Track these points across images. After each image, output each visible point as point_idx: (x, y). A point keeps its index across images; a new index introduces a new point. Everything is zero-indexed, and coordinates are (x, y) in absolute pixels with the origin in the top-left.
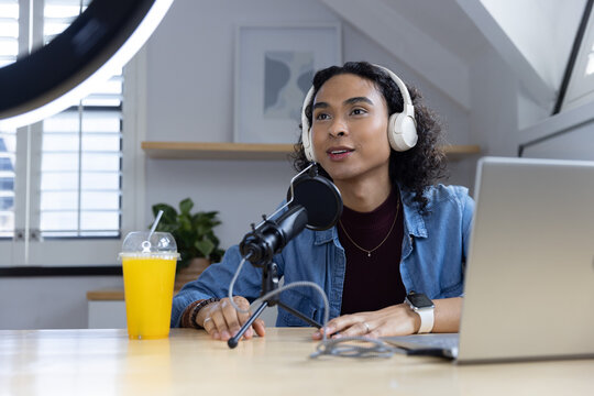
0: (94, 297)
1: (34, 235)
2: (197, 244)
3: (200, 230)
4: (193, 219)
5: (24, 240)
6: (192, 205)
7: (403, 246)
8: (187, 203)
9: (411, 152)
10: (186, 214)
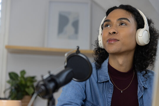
2: (27, 90)
3: (29, 84)
4: (26, 79)
7: (138, 92)
8: (23, 72)
9: (146, 46)
10: (23, 77)
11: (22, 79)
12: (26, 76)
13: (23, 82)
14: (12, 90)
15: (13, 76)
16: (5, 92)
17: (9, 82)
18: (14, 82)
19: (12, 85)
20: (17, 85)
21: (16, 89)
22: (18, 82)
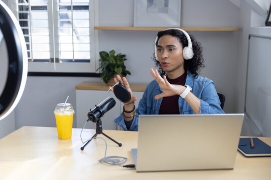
0: (78, 88)
1: (57, 60)
2: (115, 70)
4: (115, 58)
5: (53, 62)
6: (115, 53)
8: (113, 52)
11: (112, 58)
12: (115, 55)
14: (105, 67)
15: (103, 55)
16: (97, 70)
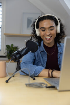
4: (13, 48)
10: (12, 47)
11: (12, 48)
12: (13, 46)
13: (13, 49)
14: (8, 52)
15: (8, 47)
16: (5, 53)
17: (6, 49)
18: (8, 49)
19: (8, 51)
20: (10, 50)
21: (9, 52)
22: (10, 49)
